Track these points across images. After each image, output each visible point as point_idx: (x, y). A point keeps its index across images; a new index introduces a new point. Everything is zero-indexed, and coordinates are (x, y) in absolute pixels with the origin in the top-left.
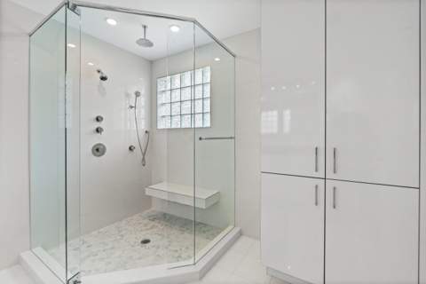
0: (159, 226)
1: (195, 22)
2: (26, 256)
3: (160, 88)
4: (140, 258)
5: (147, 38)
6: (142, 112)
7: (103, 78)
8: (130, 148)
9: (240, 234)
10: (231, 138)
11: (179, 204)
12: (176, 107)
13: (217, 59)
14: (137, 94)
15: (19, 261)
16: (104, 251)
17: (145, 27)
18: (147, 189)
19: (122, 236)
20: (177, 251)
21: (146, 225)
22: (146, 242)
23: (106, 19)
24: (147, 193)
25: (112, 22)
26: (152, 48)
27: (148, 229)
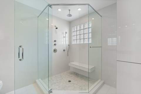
0: (73, 76)
1: (89, 5)
2: (37, 81)
3: (73, 30)
4: (69, 87)
5: (70, 14)
6: (67, 39)
7: (57, 28)
8: (64, 50)
9: (104, 83)
10: (100, 47)
11: (81, 70)
12: (78, 37)
13: (93, 19)
14: (66, 33)
15: (35, 82)
16: (57, 82)
17: (69, 10)
18: (69, 64)
19: (62, 78)
20: (81, 86)
21: (69, 76)
22: (70, 81)
23: (58, 9)
24: (69, 65)
25: (60, 10)
26: (72, 17)
27: (70, 77)
